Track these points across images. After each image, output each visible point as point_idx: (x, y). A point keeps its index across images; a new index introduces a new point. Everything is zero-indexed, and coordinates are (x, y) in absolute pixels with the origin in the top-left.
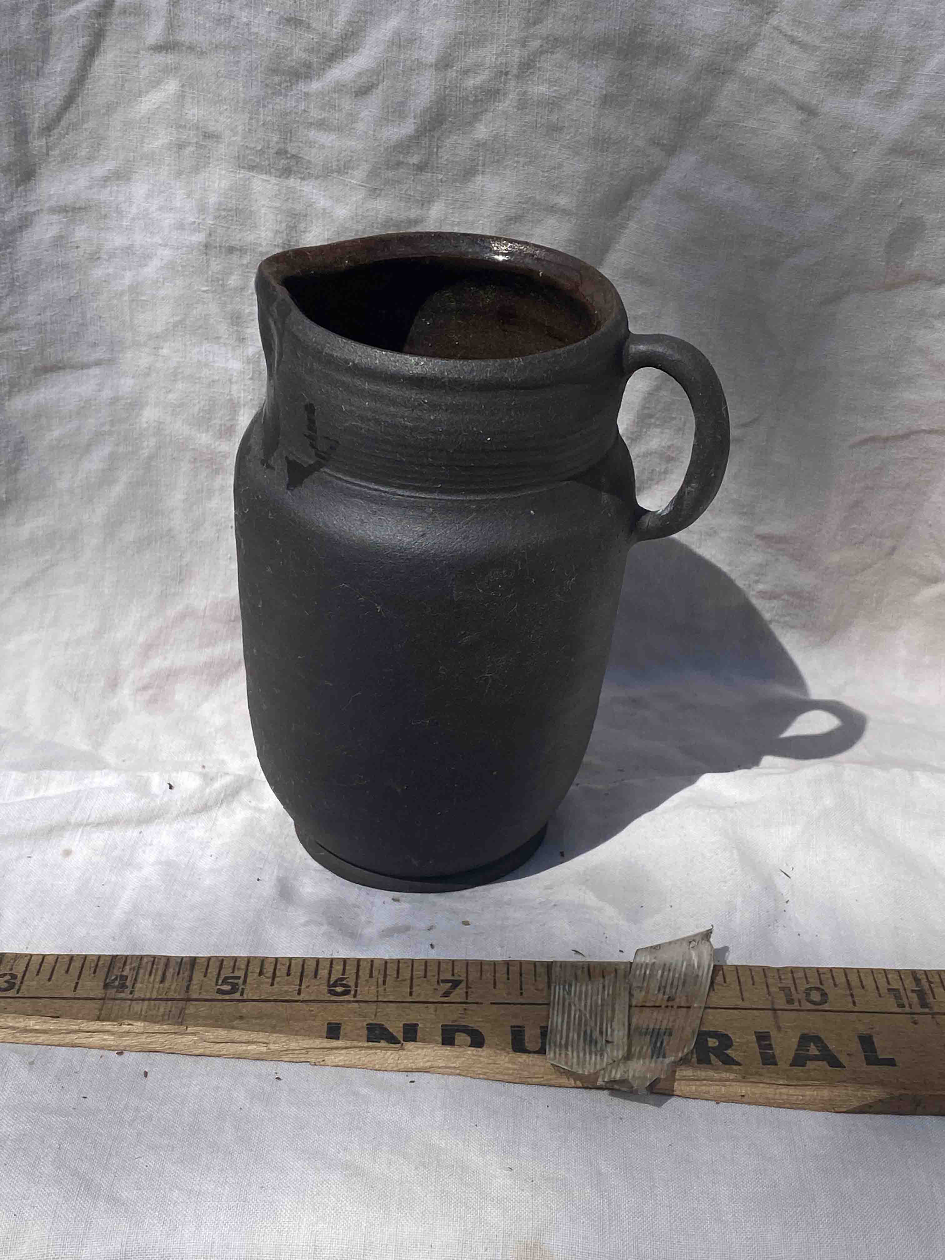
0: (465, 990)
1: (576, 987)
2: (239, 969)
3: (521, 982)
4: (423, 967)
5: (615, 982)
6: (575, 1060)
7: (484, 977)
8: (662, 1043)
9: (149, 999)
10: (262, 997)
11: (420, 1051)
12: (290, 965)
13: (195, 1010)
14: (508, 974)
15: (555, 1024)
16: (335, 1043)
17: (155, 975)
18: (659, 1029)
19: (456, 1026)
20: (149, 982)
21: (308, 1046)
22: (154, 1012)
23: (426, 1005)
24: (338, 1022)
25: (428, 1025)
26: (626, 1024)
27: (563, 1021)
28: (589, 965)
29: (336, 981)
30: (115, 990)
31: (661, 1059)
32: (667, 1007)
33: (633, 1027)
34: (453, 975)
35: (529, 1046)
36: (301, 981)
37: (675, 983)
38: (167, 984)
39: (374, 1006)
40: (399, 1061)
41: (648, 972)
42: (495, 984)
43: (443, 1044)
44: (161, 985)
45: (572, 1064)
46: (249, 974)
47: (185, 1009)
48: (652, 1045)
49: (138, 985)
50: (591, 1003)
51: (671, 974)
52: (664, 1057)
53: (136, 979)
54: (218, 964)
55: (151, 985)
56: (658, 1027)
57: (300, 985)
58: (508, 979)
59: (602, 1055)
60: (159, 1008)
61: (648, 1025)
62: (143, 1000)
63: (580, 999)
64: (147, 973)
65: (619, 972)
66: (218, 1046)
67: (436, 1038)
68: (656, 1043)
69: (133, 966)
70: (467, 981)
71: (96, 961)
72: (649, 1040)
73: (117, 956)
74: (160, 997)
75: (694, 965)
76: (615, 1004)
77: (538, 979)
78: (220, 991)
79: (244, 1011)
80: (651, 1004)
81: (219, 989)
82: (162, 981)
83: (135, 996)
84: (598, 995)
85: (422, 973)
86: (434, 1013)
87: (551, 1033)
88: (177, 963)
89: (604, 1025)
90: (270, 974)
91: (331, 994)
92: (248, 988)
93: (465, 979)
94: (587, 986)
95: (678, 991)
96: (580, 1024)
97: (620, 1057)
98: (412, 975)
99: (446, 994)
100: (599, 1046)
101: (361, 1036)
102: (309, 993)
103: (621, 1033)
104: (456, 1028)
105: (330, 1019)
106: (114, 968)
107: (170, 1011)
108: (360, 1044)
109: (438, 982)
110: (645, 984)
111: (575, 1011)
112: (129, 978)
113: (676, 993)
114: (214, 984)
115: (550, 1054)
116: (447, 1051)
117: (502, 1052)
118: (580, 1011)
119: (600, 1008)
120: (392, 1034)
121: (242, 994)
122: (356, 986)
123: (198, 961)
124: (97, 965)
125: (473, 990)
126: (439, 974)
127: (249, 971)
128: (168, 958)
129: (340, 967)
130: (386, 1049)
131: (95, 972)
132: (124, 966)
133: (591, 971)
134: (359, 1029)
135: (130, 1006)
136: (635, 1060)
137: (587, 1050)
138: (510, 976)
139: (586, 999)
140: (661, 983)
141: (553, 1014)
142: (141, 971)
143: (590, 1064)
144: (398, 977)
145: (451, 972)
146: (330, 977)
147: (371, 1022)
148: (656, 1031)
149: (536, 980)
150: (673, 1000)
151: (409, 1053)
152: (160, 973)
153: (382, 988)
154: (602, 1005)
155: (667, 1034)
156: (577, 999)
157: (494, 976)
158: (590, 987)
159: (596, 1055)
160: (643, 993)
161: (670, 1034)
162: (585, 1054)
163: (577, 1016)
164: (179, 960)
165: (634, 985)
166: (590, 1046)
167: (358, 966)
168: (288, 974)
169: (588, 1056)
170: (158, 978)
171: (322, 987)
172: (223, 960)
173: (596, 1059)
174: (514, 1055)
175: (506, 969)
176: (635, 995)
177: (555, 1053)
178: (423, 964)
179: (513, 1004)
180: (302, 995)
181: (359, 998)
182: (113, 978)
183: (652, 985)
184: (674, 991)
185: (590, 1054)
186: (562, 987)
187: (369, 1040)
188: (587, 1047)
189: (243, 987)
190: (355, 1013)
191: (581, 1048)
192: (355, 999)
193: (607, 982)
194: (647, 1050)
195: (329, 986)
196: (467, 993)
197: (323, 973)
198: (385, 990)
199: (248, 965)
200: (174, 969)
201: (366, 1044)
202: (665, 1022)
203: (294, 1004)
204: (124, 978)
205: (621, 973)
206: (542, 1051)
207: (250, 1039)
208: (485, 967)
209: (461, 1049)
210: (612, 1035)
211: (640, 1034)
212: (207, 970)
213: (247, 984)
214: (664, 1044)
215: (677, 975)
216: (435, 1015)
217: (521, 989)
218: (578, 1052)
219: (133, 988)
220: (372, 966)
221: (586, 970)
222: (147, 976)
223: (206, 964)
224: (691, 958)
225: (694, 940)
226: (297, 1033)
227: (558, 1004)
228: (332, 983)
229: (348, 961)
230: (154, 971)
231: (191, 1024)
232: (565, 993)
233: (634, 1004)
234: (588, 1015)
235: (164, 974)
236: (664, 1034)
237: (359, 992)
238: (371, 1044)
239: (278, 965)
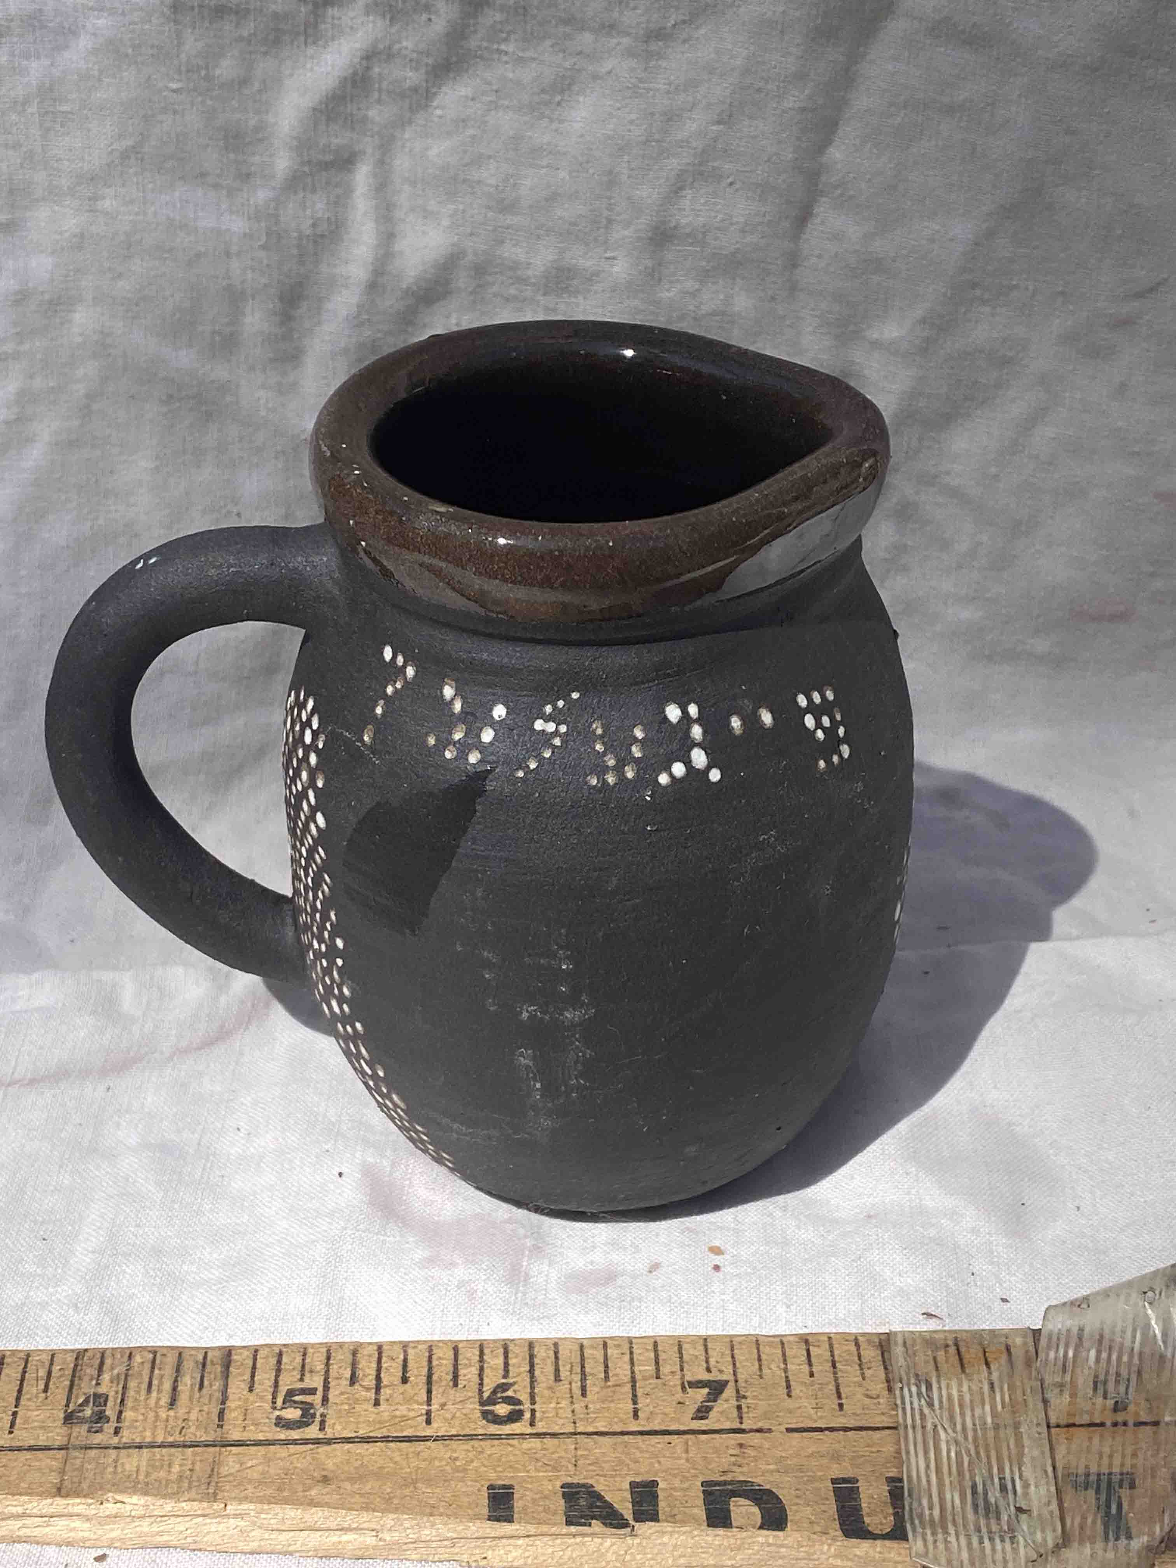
0: (735, 1403)
1: (940, 1388)
2: (311, 1372)
3: (836, 1380)
4: (652, 1355)
5: (1011, 1376)
6: (965, 1555)
7: (765, 1371)
8: (1120, 1506)
9: (152, 1446)
10: (361, 1433)
11: (665, 1539)
12: (405, 1361)
13: (237, 1467)
14: (810, 1364)
15: (914, 1474)
16: (507, 1528)
17: (159, 1391)
18: (1110, 1474)
19: (731, 1483)
20: (147, 1406)
21: (455, 1535)
22: (162, 1474)
23: (668, 1438)
24: (506, 1482)
25: (677, 1483)
26: (1050, 1469)
27: (928, 1467)
28: (956, 1338)
29: (494, 1392)
30: (85, 1427)
31: (1123, 1542)
32: (1115, 1424)
33: (1060, 1474)
34: (709, 1370)
35: (871, 1522)
36: (429, 1392)
37: (1124, 1373)
38: (181, 1411)
39: (570, 1444)
40: (628, 1557)
41: (1071, 1354)
42: (788, 1387)
43: (709, 1526)
44: (172, 1413)
45: (962, 1562)
46: (332, 1384)
47: (220, 1464)
48: (1102, 1513)
49: (128, 1414)
50: (974, 1425)
51: (1114, 1357)
52: (1129, 1537)
53: (123, 1400)
54: (273, 1361)
55: (151, 1415)
56: (1107, 1471)
57: (429, 1402)
58: (812, 1375)
59: (1012, 1539)
60: (170, 1465)
61: (1087, 1467)
62: (140, 1447)
63: (952, 1418)
64: (144, 1386)
65: (1012, 1350)
66: (284, 1537)
67: (696, 1511)
68: (1108, 1506)
69: (116, 1372)
70: (736, 1381)
71: (47, 1364)
72: (1093, 1501)
73: (86, 1350)
74: (171, 1439)
75: (1155, 1336)
76: (1019, 1423)
77: (868, 1373)
78: (281, 1423)
79: (330, 1464)
80: (1086, 1419)
81: (279, 1418)
82: (173, 1403)
83: (124, 1440)
84: (983, 1404)
85: (651, 1368)
86: (684, 1455)
87: (910, 1495)
88: (197, 1362)
89: (1007, 1470)
90: (370, 1382)
91: (488, 1421)
92: (331, 1413)
93: (731, 1378)
94: (960, 1385)
95: (1131, 1390)
96: (960, 1473)
97: (1050, 1544)
98: (633, 1372)
99: (702, 1413)
100: (1005, 1518)
101: (555, 1513)
102: (446, 1419)
103: (1043, 1491)
104: (730, 1487)
105: (493, 1475)
106: (80, 1379)
107: (191, 1470)
108: (554, 1530)
109: (683, 1388)
110: (1068, 1378)
111: (947, 1442)
112: (110, 1403)
113: (1127, 1393)
114: (267, 1406)
115: (915, 1541)
116: (717, 1537)
117: (824, 1539)
118: (957, 1443)
119: (991, 1434)
120: (610, 1506)
121: (322, 1429)
122: (533, 1402)
123: (234, 1357)
124: (49, 1373)
125: (749, 1401)
126: (682, 1370)
127: (333, 1373)
128: (180, 1353)
129: (501, 1360)
130: (603, 1536)
131: (45, 1390)
132: (99, 1376)
133: (963, 1350)
134: (546, 1497)
135: (116, 1461)
136: (1076, 1545)
137: (984, 1530)
138: (814, 1369)
139: (962, 1414)
140: (1096, 1377)
141: (908, 1453)
142: (132, 1384)
143: (994, 1562)
144: (607, 1378)
145: (705, 1365)
146: (481, 1384)
147: (569, 1480)
148: (1105, 1478)
149: (863, 1374)
150: (1125, 1409)
151: (644, 1543)
152: (167, 1386)
153: (583, 1405)
154: (996, 1427)
155: (1126, 1484)
156: (946, 1414)
157: (786, 1370)
158: (965, 1388)
159: (1003, 1541)
160: (1066, 1398)
161: (1132, 1486)
162: (981, 1542)
163: (953, 1454)
164: (200, 1358)
165: (1048, 1380)
166: (987, 1516)
167: (532, 1357)
168: (405, 1380)
169: (987, 1543)
170: (165, 1400)
171: (470, 1406)
172: (280, 1354)
173: (1003, 1550)
174: (845, 1543)
175: (805, 1353)
176: (1052, 1401)
177: (925, 1540)
178: (651, 1347)
179: (827, 1429)
180: (435, 1425)
181: (540, 1427)
182: (80, 1401)
183: (1080, 1381)
184: (1122, 1389)
185: (991, 1539)
186: (914, 1389)
187: (569, 1523)
188: (982, 1522)
189: (322, 1410)
190: (537, 1460)
191: (972, 1527)
192: (534, 1431)
193: (995, 1376)
194: (1094, 1522)
195: (482, 1404)
196: (739, 1408)
197: (469, 1374)
198: (586, 1407)
199: (327, 1364)
200: (192, 1378)
201: (565, 1529)
202: (1117, 1461)
203: (420, 1446)
204: (100, 1400)
205: (1018, 1354)
206: (898, 1534)
207: (346, 1525)
208: (766, 1351)
209: (745, 1534)
210: (1026, 1494)
211: (1076, 1486)
212: (253, 1376)
213: (330, 1404)
214: (1125, 1506)
215: (1125, 1359)
216: (687, 1460)
217: (839, 1397)
218: (968, 1536)
219: (118, 1422)
220: (556, 1353)
221: (952, 1350)
222: (144, 1392)
223: (250, 1363)
224: (1148, 1326)
225: (1152, 1289)
226: (431, 1511)
227: (914, 1427)
228: (486, 1395)
229: (511, 1347)
230: (155, 1382)
231: (231, 1499)
232: (923, 1402)
233: (1053, 1421)
234: (972, 1452)
235: (175, 1389)
236: (1121, 1487)
237: (538, 1415)
238: (573, 1529)
239: (384, 1359)
